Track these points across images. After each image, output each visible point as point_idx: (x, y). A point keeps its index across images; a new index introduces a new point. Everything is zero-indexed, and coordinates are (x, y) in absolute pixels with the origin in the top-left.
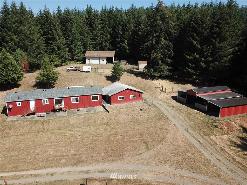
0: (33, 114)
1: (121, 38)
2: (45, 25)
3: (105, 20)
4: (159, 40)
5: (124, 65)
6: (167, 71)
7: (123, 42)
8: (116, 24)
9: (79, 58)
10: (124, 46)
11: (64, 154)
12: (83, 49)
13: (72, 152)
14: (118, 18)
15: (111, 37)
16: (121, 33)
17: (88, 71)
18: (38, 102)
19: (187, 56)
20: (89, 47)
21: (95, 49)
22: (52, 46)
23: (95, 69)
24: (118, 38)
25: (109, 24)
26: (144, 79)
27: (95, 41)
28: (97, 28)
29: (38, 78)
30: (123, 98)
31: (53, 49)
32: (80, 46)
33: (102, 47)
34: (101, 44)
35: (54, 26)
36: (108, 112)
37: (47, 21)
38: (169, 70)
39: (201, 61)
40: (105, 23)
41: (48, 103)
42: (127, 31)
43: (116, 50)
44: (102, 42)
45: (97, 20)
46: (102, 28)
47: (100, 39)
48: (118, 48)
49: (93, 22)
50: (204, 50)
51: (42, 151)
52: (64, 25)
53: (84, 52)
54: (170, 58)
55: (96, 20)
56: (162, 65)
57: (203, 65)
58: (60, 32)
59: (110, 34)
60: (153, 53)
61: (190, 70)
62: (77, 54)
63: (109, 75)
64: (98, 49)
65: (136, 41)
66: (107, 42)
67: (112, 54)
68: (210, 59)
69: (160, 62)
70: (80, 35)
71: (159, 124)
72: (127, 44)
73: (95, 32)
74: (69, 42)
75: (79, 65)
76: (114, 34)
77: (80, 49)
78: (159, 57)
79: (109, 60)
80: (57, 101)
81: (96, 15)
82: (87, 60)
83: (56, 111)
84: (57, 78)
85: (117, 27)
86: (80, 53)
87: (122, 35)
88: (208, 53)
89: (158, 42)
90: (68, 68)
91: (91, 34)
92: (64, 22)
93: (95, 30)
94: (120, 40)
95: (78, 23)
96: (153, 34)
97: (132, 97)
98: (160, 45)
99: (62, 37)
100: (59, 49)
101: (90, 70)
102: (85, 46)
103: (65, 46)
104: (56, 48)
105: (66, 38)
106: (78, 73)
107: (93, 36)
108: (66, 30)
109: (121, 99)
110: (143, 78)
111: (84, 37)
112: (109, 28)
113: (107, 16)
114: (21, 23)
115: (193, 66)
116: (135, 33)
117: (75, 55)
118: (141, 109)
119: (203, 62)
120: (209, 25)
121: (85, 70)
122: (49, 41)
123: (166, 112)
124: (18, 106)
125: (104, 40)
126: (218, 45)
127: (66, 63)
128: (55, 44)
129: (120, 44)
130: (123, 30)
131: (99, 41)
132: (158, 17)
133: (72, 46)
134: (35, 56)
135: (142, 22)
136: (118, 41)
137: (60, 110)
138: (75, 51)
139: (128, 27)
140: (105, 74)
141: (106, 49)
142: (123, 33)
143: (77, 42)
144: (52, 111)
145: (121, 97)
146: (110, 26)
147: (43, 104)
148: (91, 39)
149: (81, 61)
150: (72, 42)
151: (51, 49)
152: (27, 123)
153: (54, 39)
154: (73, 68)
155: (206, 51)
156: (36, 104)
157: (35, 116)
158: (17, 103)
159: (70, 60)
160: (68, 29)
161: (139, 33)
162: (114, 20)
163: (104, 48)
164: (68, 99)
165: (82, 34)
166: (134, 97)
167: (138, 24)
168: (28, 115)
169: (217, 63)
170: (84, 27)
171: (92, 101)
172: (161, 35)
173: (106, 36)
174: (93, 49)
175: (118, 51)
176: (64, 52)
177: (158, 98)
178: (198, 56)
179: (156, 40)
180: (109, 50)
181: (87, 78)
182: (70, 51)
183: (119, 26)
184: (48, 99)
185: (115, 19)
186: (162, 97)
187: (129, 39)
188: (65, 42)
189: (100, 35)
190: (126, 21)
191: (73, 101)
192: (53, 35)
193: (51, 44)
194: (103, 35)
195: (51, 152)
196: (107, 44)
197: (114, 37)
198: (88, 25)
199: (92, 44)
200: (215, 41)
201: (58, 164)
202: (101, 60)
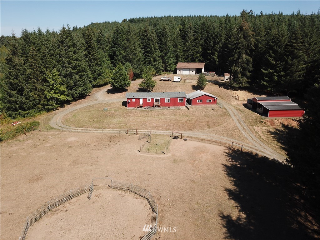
0: (141, 107)
1: (211, 50)
2: (144, 40)
3: (198, 32)
4: (240, 56)
5: (212, 76)
6: (246, 83)
7: (213, 54)
8: (208, 36)
9: (171, 69)
10: (214, 58)
11: (161, 126)
12: (175, 60)
13: (165, 125)
14: (211, 29)
15: (202, 49)
16: (212, 45)
17: (178, 81)
18: (145, 100)
19: (263, 70)
20: (181, 58)
21: (187, 60)
22: (149, 58)
23: (184, 79)
24: (209, 50)
25: (202, 36)
26: (226, 89)
27: (187, 53)
28: (190, 39)
29: (141, 85)
30: (201, 101)
31: (150, 61)
32: (173, 58)
33: (193, 58)
34: (192, 55)
35: (152, 40)
36: (189, 109)
37: (146, 36)
38: (248, 82)
39: (275, 75)
40: (198, 35)
41: (150, 101)
42: (218, 43)
43: (206, 61)
44: (193, 54)
45: (191, 32)
46: (194, 40)
47: (192, 50)
48: (208, 59)
49: (187, 34)
50: (278, 66)
51: (149, 124)
52: (160, 39)
53: (176, 63)
54: (249, 72)
55: (189, 32)
56: (242, 78)
57: (276, 79)
58: (157, 46)
59: (202, 45)
60: (234, 67)
61: (265, 83)
62: (170, 65)
63: (196, 85)
64: (189, 60)
65: (226, 53)
66: (199, 53)
67: (202, 66)
68: (283, 73)
69: (240, 75)
70: (173, 47)
71: (222, 118)
72: (217, 56)
73: (187, 44)
74: (163, 55)
75: (170, 75)
76: (206, 46)
77: (172, 60)
78: (239, 71)
79: (198, 71)
80: (156, 100)
81: (190, 28)
82: (178, 71)
83: (155, 107)
84: (154, 85)
85: (208, 39)
86: (172, 64)
87: (213, 47)
88: (281, 68)
89: (239, 58)
90: (161, 78)
91: (183, 46)
92: (160, 36)
93: (187, 41)
94: (210, 52)
95: (173, 36)
96: (236, 50)
97: (208, 101)
98: (240, 61)
99: (158, 50)
100: (155, 60)
101: (179, 80)
102: (177, 57)
103: (160, 58)
104: (152, 60)
105: (161, 50)
106: (170, 82)
107: (185, 48)
108: (161, 44)
109: (200, 102)
110: (224, 88)
111: (177, 49)
112: (201, 39)
113: (200, 28)
114: (128, 40)
115: (268, 79)
116: (225, 45)
117: (167, 66)
118: (212, 109)
119: (276, 76)
120: (283, 44)
121: (175, 80)
122: (147, 54)
123: (230, 112)
124: (133, 101)
125: (195, 52)
126: (290, 61)
127: (160, 73)
128: (152, 56)
129: (210, 56)
130: (214, 42)
131: (191, 53)
132: (241, 35)
133: (166, 57)
134: (136, 67)
135: (233, 35)
136: (209, 53)
137: (158, 106)
138: (168, 62)
139: (219, 40)
140: (192, 84)
141: (197, 60)
142: (214, 45)
143: (171, 54)
144: (152, 107)
145: (200, 100)
146: (202, 38)
147: (148, 101)
148: (183, 51)
149: (173, 71)
150: (166, 54)
151: (148, 61)
152: (139, 111)
153: (151, 53)
154: (166, 78)
155: (279, 67)
156: (143, 101)
157: (143, 108)
158: (133, 99)
159: (163, 71)
160: (163, 42)
161: (229, 45)
162: (207, 32)
163: (195, 60)
164: (163, 99)
165: (175, 46)
166: (210, 101)
167: (229, 37)
168: (139, 107)
169: (288, 77)
170: (177, 40)
171: (179, 102)
172: (242, 52)
173: (198, 47)
174: (185, 60)
175: (208, 63)
176: (158, 63)
177: (230, 104)
178: (273, 71)
179: (238, 55)
180: (200, 61)
181: (177, 87)
182: (164, 62)
183: (211, 38)
184: (151, 98)
185: (208, 30)
186: (234, 103)
187: (220, 51)
188: (160, 54)
189: (193, 46)
190: (218, 33)
191: (166, 101)
192: (151, 49)
193: (149, 56)
194: (195, 46)
195: (154, 124)
196: (198, 55)
197: (205, 49)
198: (181, 37)
199: (184, 55)
200: (288, 58)
201: (158, 129)
202: (191, 71)
